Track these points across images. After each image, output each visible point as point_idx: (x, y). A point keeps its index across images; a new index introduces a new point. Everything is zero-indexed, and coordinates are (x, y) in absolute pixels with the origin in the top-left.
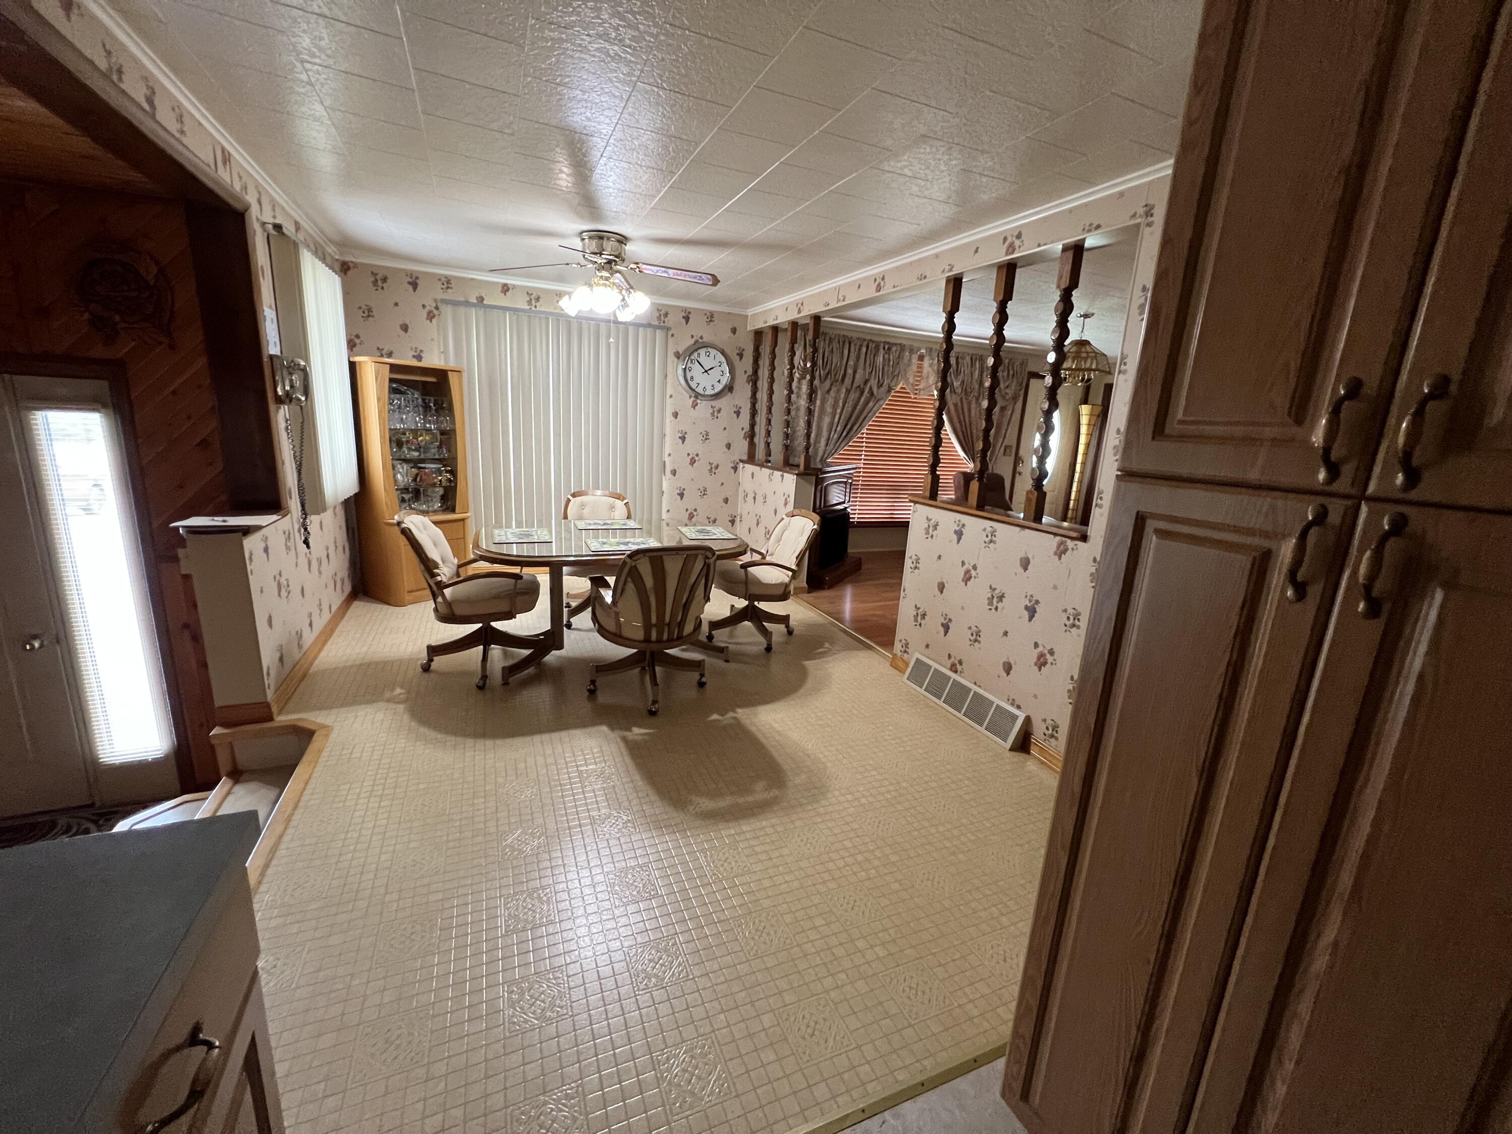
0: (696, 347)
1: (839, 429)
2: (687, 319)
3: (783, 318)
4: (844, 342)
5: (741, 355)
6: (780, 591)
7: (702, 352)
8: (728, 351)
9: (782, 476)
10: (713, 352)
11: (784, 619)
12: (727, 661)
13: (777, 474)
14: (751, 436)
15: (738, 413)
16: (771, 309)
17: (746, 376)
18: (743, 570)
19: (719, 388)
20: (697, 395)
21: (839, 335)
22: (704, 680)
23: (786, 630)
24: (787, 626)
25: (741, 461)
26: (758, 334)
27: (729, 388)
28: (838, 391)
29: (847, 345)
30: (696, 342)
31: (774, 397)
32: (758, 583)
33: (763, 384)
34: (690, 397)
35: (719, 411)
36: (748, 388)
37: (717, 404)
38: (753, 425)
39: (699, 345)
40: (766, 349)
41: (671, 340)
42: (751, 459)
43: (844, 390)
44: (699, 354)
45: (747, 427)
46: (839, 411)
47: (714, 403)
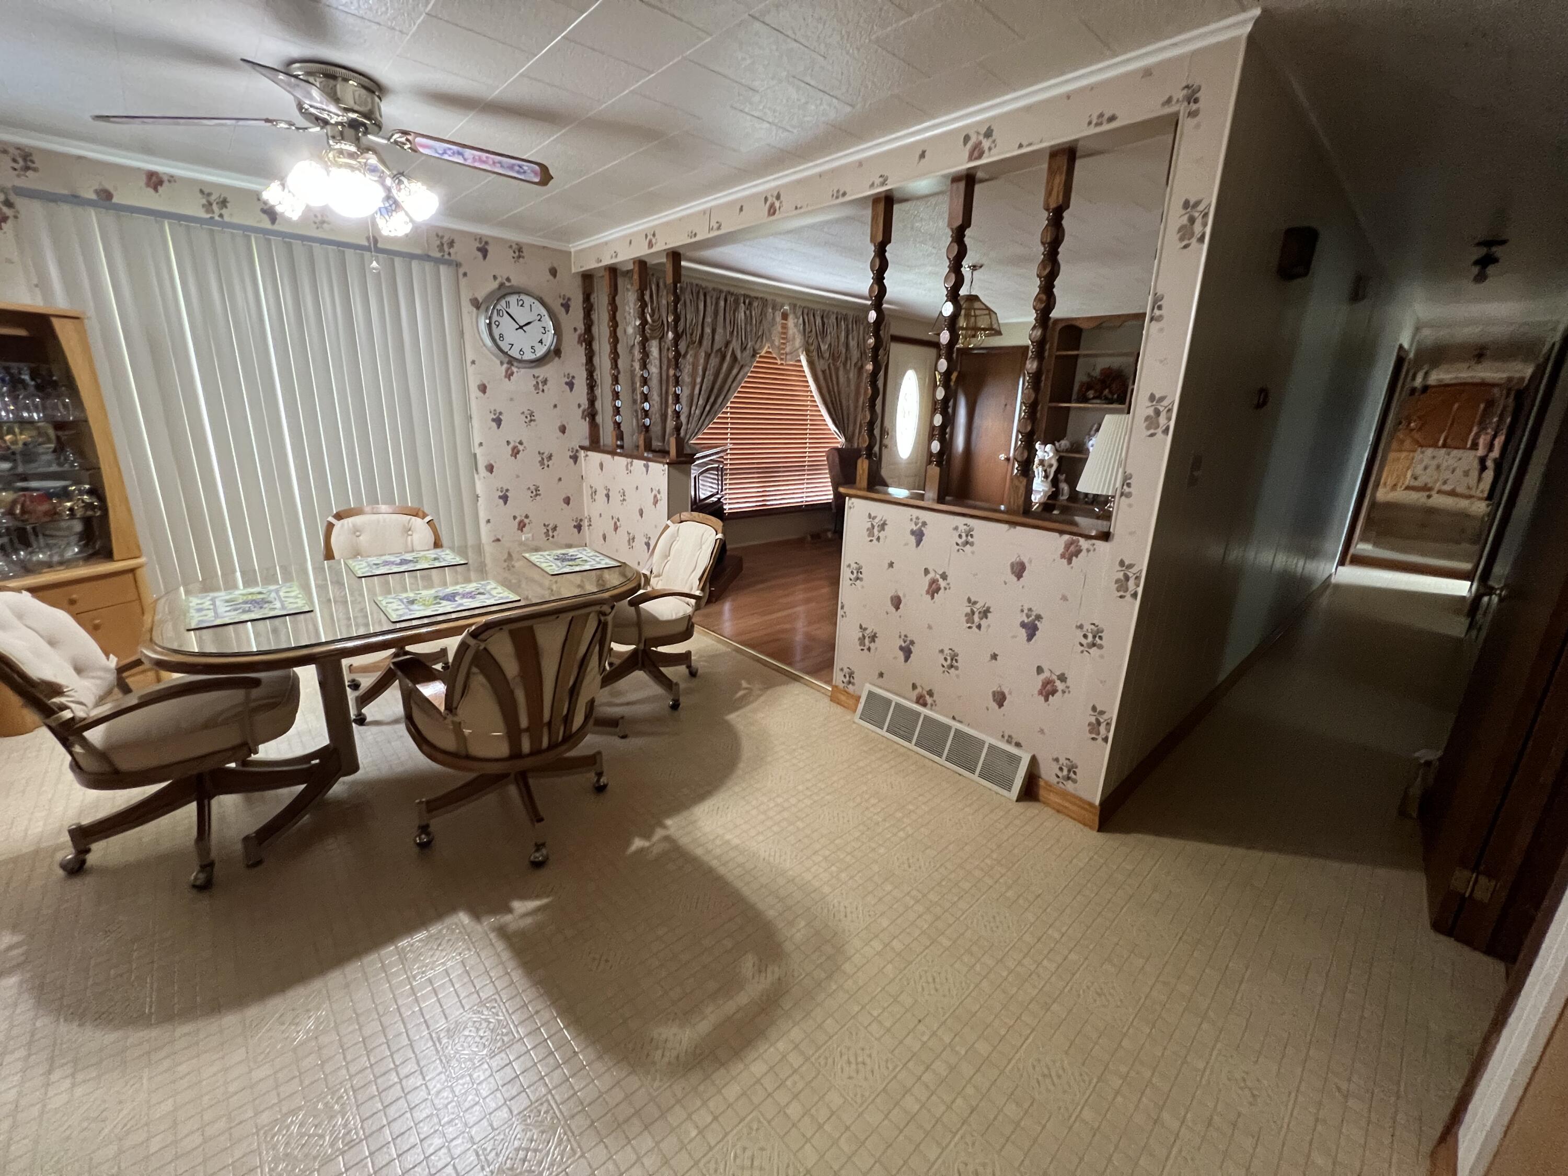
0: (503, 292)
1: (701, 402)
2: (484, 252)
3: (625, 255)
4: (698, 293)
5: (566, 307)
6: (682, 627)
7: (513, 299)
8: (547, 300)
9: (647, 467)
10: (528, 300)
11: (685, 658)
12: (624, 737)
13: (638, 464)
14: (591, 414)
15: (571, 385)
16: (606, 243)
17: (576, 336)
18: (633, 608)
19: (541, 351)
20: (512, 360)
21: (692, 284)
22: (603, 780)
23: (687, 671)
24: (689, 667)
25: (582, 448)
26: (587, 278)
27: (557, 352)
28: (696, 356)
29: (702, 297)
30: (502, 285)
31: (620, 362)
32: (654, 621)
33: (603, 348)
34: (502, 363)
35: (545, 382)
36: (581, 351)
37: (542, 372)
38: (592, 401)
39: (505, 291)
40: (601, 300)
41: (463, 282)
42: (595, 444)
43: (703, 354)
44: (508, 303)
45: (585, 404)
46: (699, 380)
47: (536, 372)
